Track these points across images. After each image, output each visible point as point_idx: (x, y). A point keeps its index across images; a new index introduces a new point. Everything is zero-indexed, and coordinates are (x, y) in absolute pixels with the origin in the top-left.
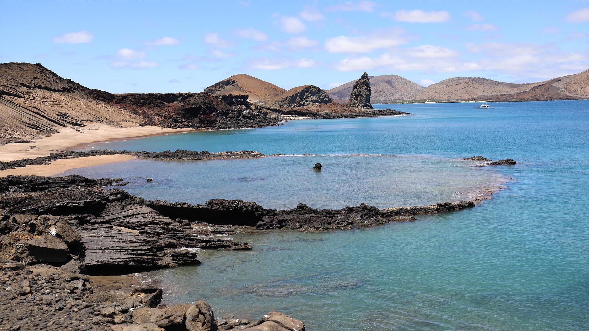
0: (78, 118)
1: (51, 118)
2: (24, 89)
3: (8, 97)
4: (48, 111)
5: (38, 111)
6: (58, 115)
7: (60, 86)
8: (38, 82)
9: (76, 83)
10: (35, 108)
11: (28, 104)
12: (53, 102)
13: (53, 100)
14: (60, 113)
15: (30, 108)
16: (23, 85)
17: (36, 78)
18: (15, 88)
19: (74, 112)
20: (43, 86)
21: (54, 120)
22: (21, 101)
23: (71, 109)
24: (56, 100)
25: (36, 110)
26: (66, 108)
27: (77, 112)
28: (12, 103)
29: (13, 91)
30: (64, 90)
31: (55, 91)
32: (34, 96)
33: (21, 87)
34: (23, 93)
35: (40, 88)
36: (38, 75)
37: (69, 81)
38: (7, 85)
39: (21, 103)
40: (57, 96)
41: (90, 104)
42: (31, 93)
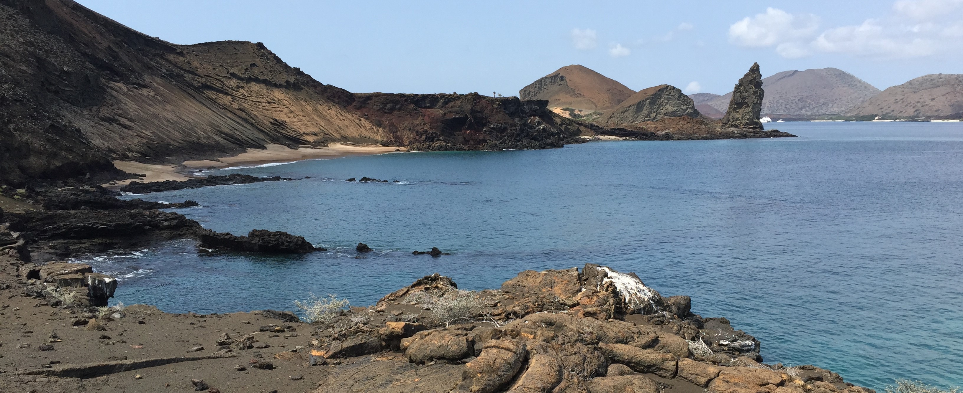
0: (298, 130)
1: (261, 128)
2: (233, 82)
3: (211, 94)
4: (260, 117)
5: (247, 117)
6: (271, 123)
7: (283, 78)
8: (256, 72)
9: (306, 75)
10: (243, 110)
11: (235, 106)
12: (269, 103)
13: (270, 101)
14: (276, 120)
15: (237, 112)
16: (233, 75)
17: (254, 65)
18: (223, 80)
19: (295, 120)
20: (261, 77)
21: (265, 130)
22: (226, 100)
23: (292, 115)
24: (273, 100)
25: (244, 115)
26: (286, 114)
27: (300, 120)
28: (214, 102)
29: (218, 85)
30: (288, 86)
31: (276, 86)
32: (245, 93)
33: (230, 78)
34: (232, 88)
35: (257, 80)
36: (258, 61)
37: (297, 71)
38: (212, 75)
39: (226, 102)
40: (278, 94)
41: (320, 108)
42: (243, 87)
